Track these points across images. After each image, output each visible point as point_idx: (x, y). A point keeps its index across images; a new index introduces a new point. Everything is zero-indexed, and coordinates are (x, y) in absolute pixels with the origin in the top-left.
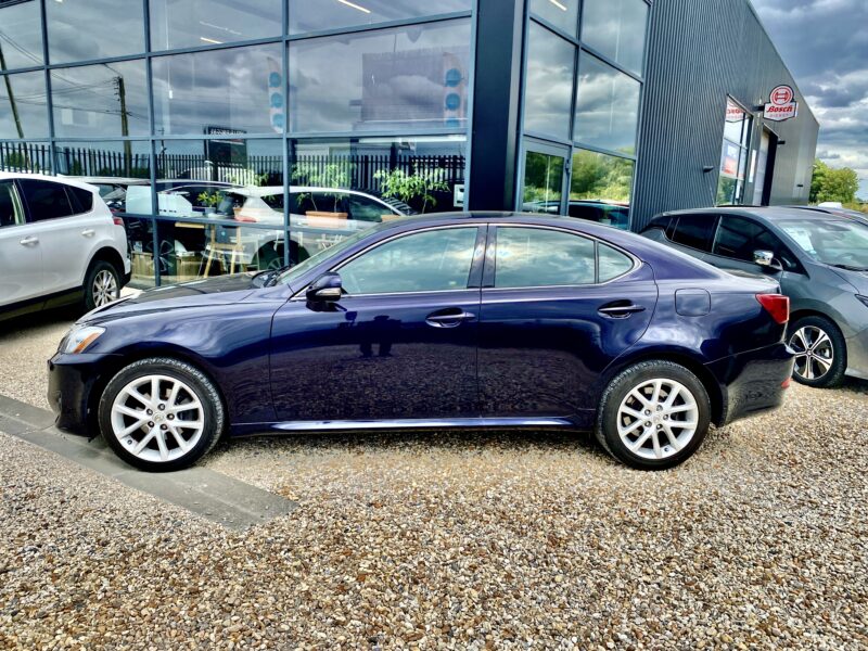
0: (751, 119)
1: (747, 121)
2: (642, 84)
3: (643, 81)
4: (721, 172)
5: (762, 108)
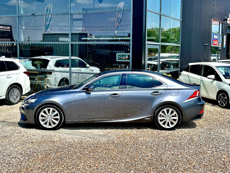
0: (222, 24)
1: (221, 25)
2: (181, 21)
3: (181, 20)
4: (212, 45)
5: (226, 20)
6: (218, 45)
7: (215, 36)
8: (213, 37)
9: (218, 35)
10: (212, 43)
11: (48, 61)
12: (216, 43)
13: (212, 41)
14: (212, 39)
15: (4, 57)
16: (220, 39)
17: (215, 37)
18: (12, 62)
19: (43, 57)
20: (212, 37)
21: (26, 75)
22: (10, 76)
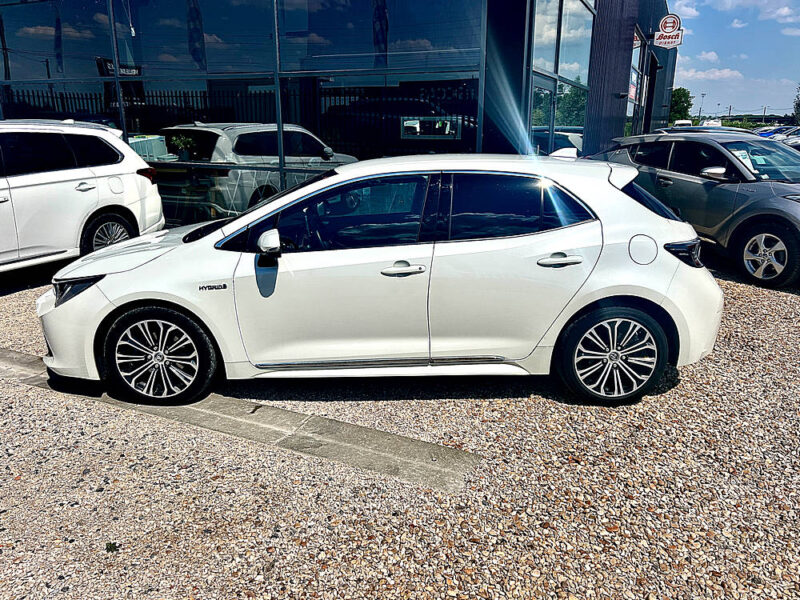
0: (645, 46)
1: (642, 50)
2: (594, 15)
5: (653, 36)
8: (632, 75)
14: (630, 81)
15: (71, 121)
18: (94, 139)
19: (200, 126)
21: (147, 181)
22: (90, 183)
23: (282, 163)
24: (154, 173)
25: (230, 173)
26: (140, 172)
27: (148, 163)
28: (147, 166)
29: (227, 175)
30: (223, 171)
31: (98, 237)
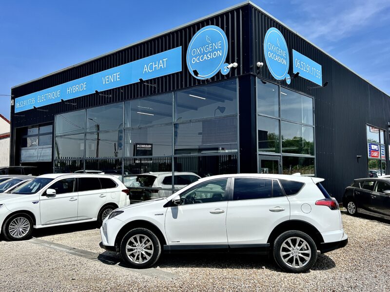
0: (384, 131)
1: (382, 133)
3: (314, 126)
4: (369, 157)
6: (379, 158)
7: (372, 146)
8: (370, 147)
9: (379, 146)
10: (369, 154)
11: (156, 177)
12: (375, 154)
13: (369, 152)
14: (368, 150)
15: (104, 173)
16: (382, 151)
17: (374, 147)
18: (109, 179)
19: (151, 174)
20: (368, 148)
21: (124, 194)
22: (104, 195)
23: (173, 187)
24: (128, 191)
25: (159, 192)
26: (123, 191)
27: (127, 187)
28: (126, 189)
29: (157, 192)
30: (156, 191)
31: (104, 214)
